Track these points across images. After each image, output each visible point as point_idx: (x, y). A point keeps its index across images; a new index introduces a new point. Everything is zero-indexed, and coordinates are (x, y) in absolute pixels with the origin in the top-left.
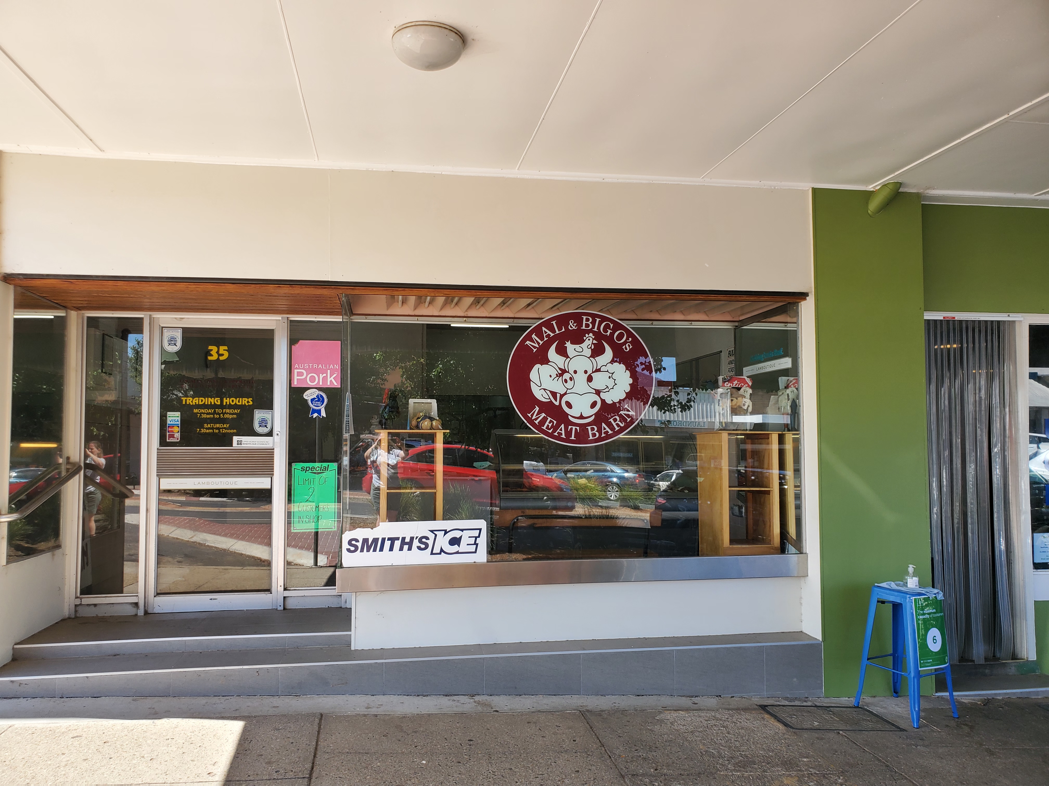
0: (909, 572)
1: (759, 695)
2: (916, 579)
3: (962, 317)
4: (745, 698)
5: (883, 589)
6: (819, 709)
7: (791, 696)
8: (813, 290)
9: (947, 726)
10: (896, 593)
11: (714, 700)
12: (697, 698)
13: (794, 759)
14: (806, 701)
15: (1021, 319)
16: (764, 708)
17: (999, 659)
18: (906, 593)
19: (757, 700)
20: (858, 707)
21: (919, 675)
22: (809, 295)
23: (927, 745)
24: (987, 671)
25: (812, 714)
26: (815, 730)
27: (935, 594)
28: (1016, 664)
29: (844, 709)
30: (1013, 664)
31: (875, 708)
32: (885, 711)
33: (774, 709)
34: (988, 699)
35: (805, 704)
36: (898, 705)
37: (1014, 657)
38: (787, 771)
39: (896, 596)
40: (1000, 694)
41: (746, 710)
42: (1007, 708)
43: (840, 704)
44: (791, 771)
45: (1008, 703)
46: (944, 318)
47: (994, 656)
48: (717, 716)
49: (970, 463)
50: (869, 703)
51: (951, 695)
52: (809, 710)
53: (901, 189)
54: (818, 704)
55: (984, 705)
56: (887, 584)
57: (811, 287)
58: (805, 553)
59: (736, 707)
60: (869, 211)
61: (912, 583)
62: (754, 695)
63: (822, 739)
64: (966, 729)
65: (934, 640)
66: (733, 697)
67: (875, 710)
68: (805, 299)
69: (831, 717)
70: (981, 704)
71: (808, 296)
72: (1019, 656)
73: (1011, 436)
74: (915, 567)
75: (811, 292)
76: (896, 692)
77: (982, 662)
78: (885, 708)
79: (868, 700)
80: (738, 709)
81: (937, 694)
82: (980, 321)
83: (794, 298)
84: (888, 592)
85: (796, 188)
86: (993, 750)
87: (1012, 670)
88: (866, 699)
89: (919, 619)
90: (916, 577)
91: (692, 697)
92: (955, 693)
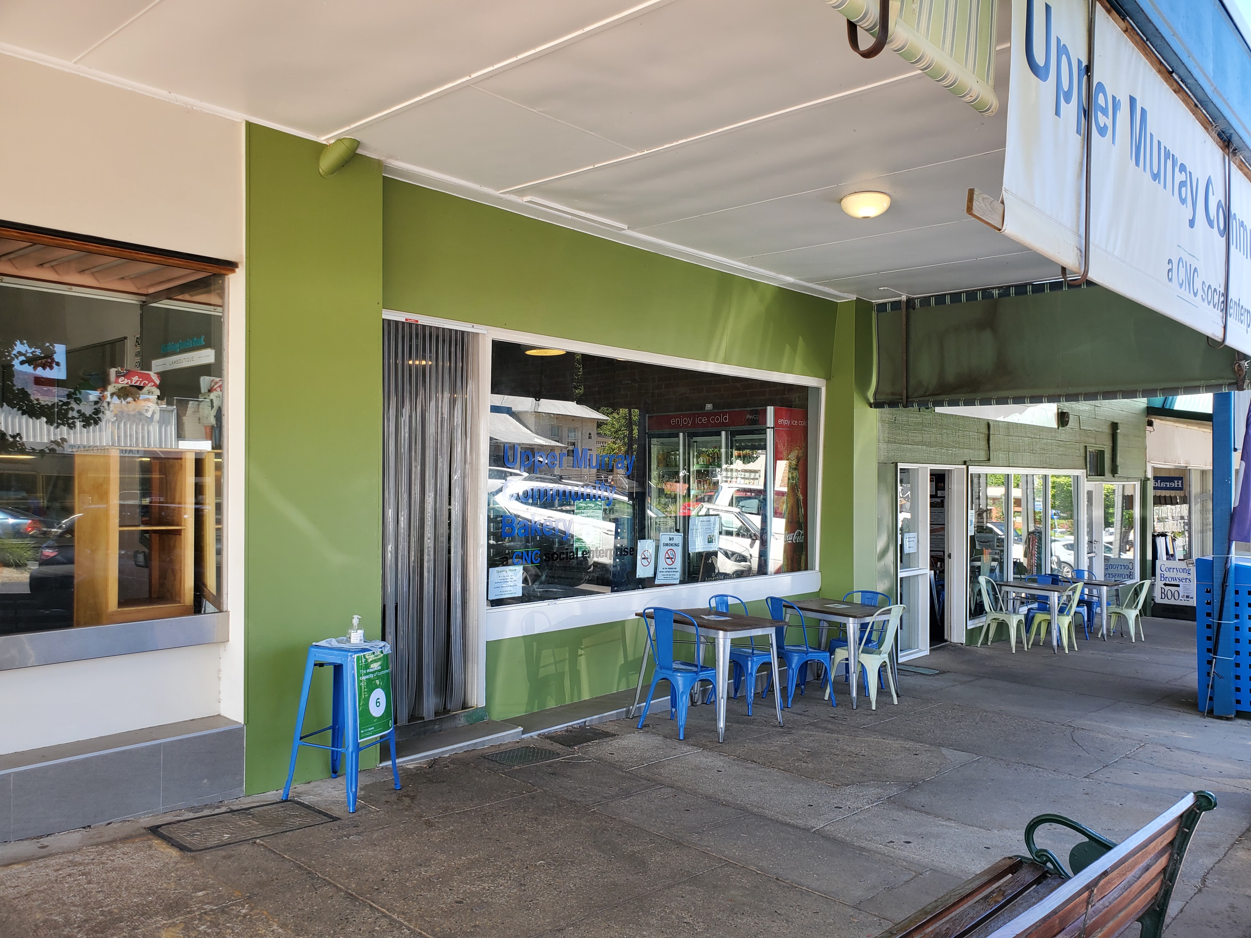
0: (353, 624)
1: (150, 813)
2: (361, 632)
3: (425, 322)
4: (129, 821)
5: (321, 649)
6: (234, 815)
7: (199, 805)
8: (245, 261)
9: (387, 802)
10: (336, 652)
11: (79, 834)
12: (49, 838)
13: (184, 897)
14: (218, 807)
15: (485, 332)
16: (155, 830)
17: (449, 711)
18: (348, 651)
19: (148, 821)
20: (286, 801)
21: (358, 748)
22: (240, 266)
23: (361, 832)
24: (436, 727)
25: (223, 824)
26: (224, 845)
27: (381, 648)
28: (465, 714)
29: (269, 807)
30: (463, 715)
31: (308, 797)
32: (319, 799)
33: (171, 828)
34: (435, 760)
35: (217, 811)
36: (335, 788)
37: (464, 706)
38: (170, 917)
39: (336, 656)
40: (446, 751)
41: (125, 839)
42: (452, 765)
43: (264, 801)
44: (176, 917)
45: (454, 760)
46: (406, 320)
47: (445, 708)
48: (77, 859)
49: (429, 492)
50: (301, 793)
51: (394, 763)
52: (221, 818)
53: (358, 150)
54: (235, 808)
55: (430, 767)
56: (326, 642)
57: (241, 256)
58: (226, 611)
59: (110, 839)
60: (320, 170)
61: (356, 637)
62: (143, 814)
63: (230, 857)
64: (407, 801)
65: (377, 703)
66: (110, 823)
67: (306, 800)
68: (233, 271)
69: (249, 823)
70: (426, 767)
71: (237, 267)
72: (470, 705)
73: (471, 463)
74: (360, 617)
75: (242, 263)
76: (335, 771)
77: (432, 718)
78: (320, 794)
79: (301, 788)
80: (114, 841)
81: (381, 765)
82: (445, 328)
83: (218, 268)
84: (327, 651)
85: (223, 116)
86: (433, 821)
87: (462, 722)
88: (298, 787)
89: (361, 681)
90: (361, 629)
91: (41, 837)
92: (397, 761)
